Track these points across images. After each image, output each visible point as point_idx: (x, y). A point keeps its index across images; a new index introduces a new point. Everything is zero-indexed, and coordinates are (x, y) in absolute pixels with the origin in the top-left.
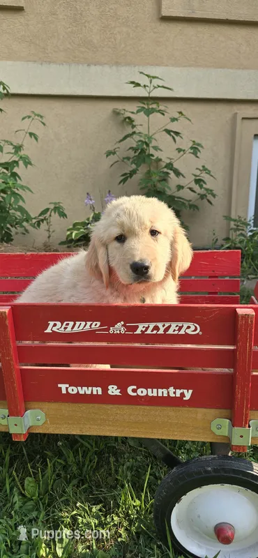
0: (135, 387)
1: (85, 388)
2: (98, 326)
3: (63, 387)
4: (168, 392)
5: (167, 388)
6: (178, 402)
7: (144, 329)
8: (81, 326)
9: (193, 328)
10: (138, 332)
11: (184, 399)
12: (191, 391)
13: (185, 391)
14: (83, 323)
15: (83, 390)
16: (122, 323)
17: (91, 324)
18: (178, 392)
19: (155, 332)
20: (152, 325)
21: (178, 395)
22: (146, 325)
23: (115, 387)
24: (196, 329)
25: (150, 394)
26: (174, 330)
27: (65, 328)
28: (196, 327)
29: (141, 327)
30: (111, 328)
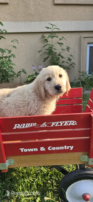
0: (51, 147)
1: (31, 149)
2: (35, 124)
3: (22, 150)
4: (64, 148)
5: (64, 146)
6: (68, 151)
7: (54, 125)
8: (28, 125)
9: (74, 123)
10: (52, 126)
11: (70, 149)
12: (73, 147)
13: (71, 147)
14: (29, 124)
15: (30, 150)
16: (46, 123)
17: (33, 124)
18: (68, 147)
19: (59, 125)
20: (58, 123)
21: (68, 148)
22: (55, 123)
23: (43, 148)
24: (75, 123)
25: (57, 149)
26: (67, 124)
27: (22, 127)
28: (75, 122)
29: (53, 124)
30: (41, 125)
